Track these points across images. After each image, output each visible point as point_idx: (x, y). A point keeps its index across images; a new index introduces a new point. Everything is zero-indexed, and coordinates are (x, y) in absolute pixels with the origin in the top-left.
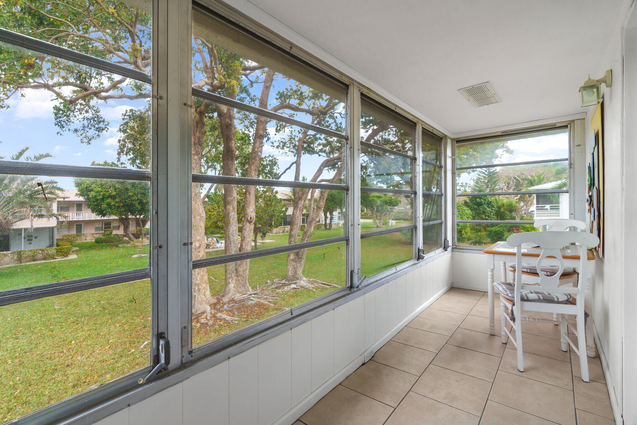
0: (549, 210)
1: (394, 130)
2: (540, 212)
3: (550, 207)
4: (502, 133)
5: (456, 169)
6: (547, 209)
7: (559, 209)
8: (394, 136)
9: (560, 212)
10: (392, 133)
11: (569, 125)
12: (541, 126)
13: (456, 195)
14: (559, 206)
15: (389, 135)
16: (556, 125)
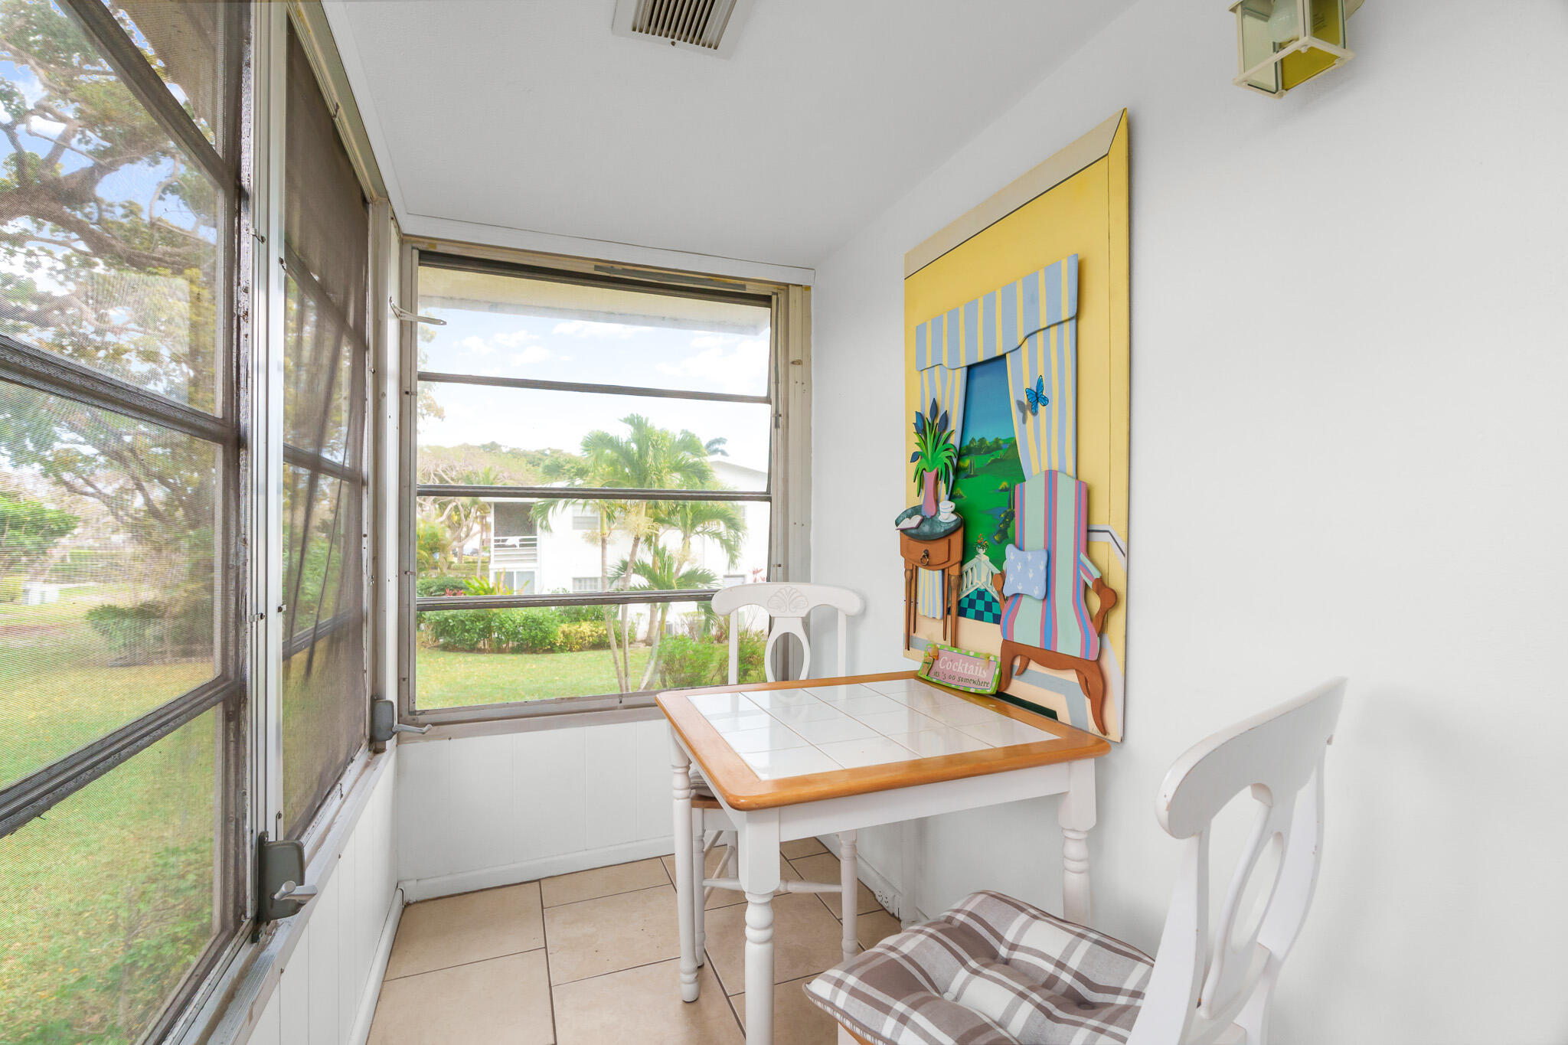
0: (518, 547)
1: (59, 256)
2: (502, 552)
3: (521, 540)
4: (597, 268)
5: (414, 376)
6: (514, 546)
7: (535, 545)
8: (61, 277)
9: (538, 552)
10: (46, 262)
11: (774, 298)
12: (712, 278)
13: (414, 490)
14: (535, 540)
15: (32, 267)
16: (744, 287)
